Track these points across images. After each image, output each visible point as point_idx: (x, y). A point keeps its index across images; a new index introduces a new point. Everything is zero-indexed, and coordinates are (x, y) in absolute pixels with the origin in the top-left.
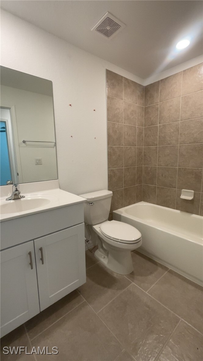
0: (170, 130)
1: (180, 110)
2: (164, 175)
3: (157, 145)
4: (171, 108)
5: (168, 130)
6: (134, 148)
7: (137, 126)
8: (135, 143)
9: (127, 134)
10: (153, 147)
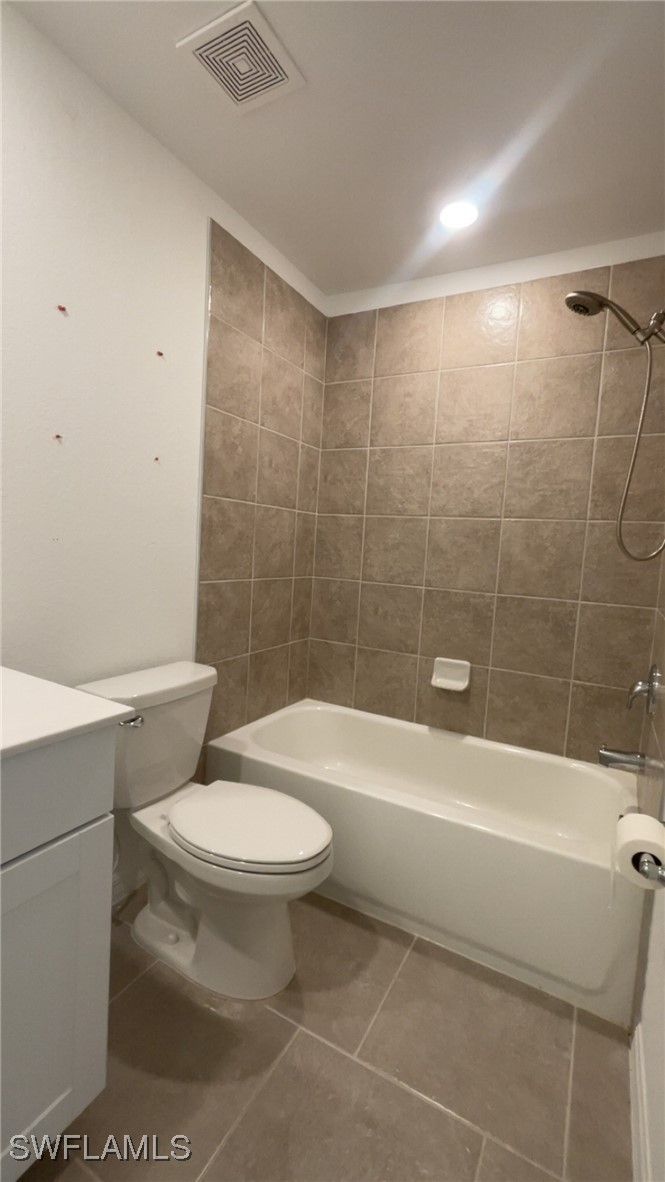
0: (404, 470)
1: (433, 409)
2: (380, 610)
3: (361, 512)
4: (407, 399)
5: (399, 469)
6: (290, 512)
7: (301, 443)
8: (292, 497)
9: (271, 462)
10: (348, 518)
